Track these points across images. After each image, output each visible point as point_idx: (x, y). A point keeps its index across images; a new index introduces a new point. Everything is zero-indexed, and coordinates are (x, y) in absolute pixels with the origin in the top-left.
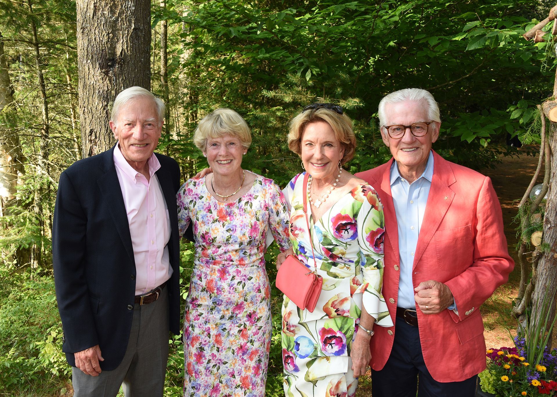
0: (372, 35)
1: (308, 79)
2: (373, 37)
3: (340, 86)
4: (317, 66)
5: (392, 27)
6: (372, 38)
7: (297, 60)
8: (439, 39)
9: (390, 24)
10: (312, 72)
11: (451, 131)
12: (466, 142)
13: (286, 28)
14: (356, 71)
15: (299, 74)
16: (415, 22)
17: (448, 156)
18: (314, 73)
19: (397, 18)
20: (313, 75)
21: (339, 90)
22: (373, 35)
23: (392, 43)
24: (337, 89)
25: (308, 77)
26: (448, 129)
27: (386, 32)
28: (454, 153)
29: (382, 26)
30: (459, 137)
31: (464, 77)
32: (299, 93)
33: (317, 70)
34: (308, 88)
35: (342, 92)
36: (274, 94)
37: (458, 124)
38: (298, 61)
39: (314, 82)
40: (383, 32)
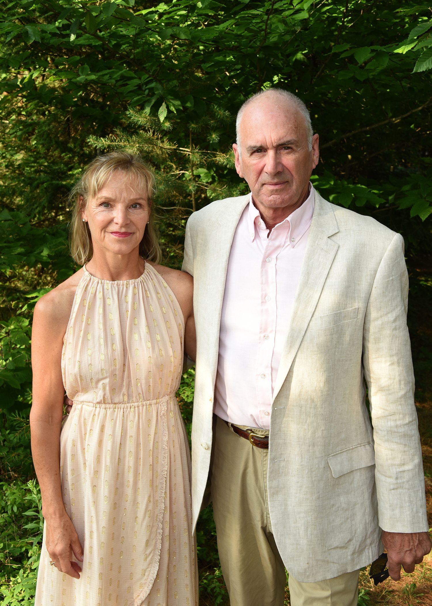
0: (265, 44)
1: (162, 118)
2: (267, 47)
3: (215, 129)
4: (177, 97)
5: (298, 29)
6: (265, 48)
7: (147, 83)
8: (373, 51)
9: (294, 25)
10: (168, 107)
11: (396, 199)
12: (418, 218)
13: (123, 31)
15: (147, 110)
16: (336, 19)
18: (172, 108)
19: (304, 15)
20: (169, 112)
21: (214, 136)
22: (267, 43)
23: (299, 56)
24: (211, 135)
25: (162, 115)
26: (390, 195)
27: (288, 38)
29: (281, 28)
30: (407, 211)
31: (414, 111)
32: (149, 141)
33: (177, 103)
34: (165, 133)
35: (220, 141)
36: (108, 143)
37: (406, 188)
38: (148, 87)
39: (173, 124)
40: (283, 37)
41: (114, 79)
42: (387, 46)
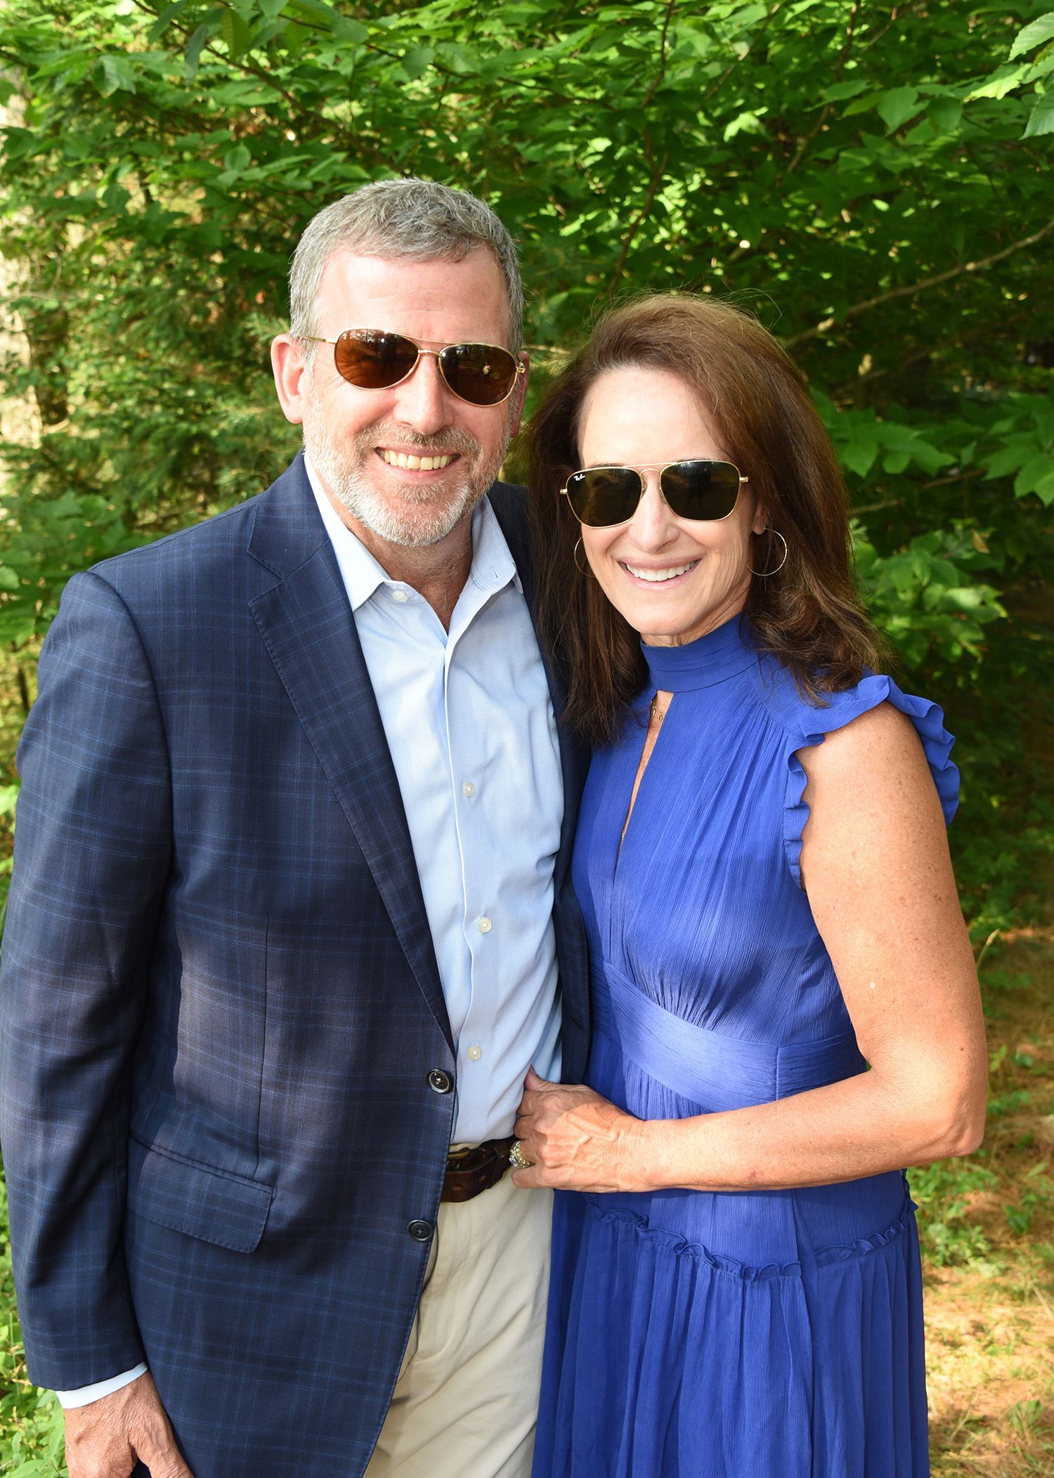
0: (664, 86)
2: (668, 95)
5: (742, 49)
6: (665, 96)
8: (922, 98)
9: (732, 41)
11: (980, 453)
12: (1034, 498)
13: (324, 59)
14: (615, 233)
16: (831, 31)
17: (967, 556)
21: (542, 307)
23: (746, 121)
27: (717, 70)
28: (989, 542)
29: (702, 45)
30: (1007, 481)
31: (1021, 244)
35: (557, 321)
37: (1002, 426)
40: (707, 69)
41: (311, 178)
42: (957, 84)
